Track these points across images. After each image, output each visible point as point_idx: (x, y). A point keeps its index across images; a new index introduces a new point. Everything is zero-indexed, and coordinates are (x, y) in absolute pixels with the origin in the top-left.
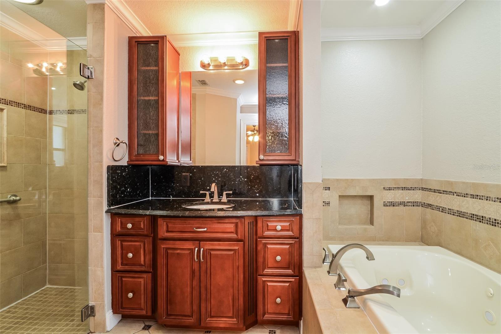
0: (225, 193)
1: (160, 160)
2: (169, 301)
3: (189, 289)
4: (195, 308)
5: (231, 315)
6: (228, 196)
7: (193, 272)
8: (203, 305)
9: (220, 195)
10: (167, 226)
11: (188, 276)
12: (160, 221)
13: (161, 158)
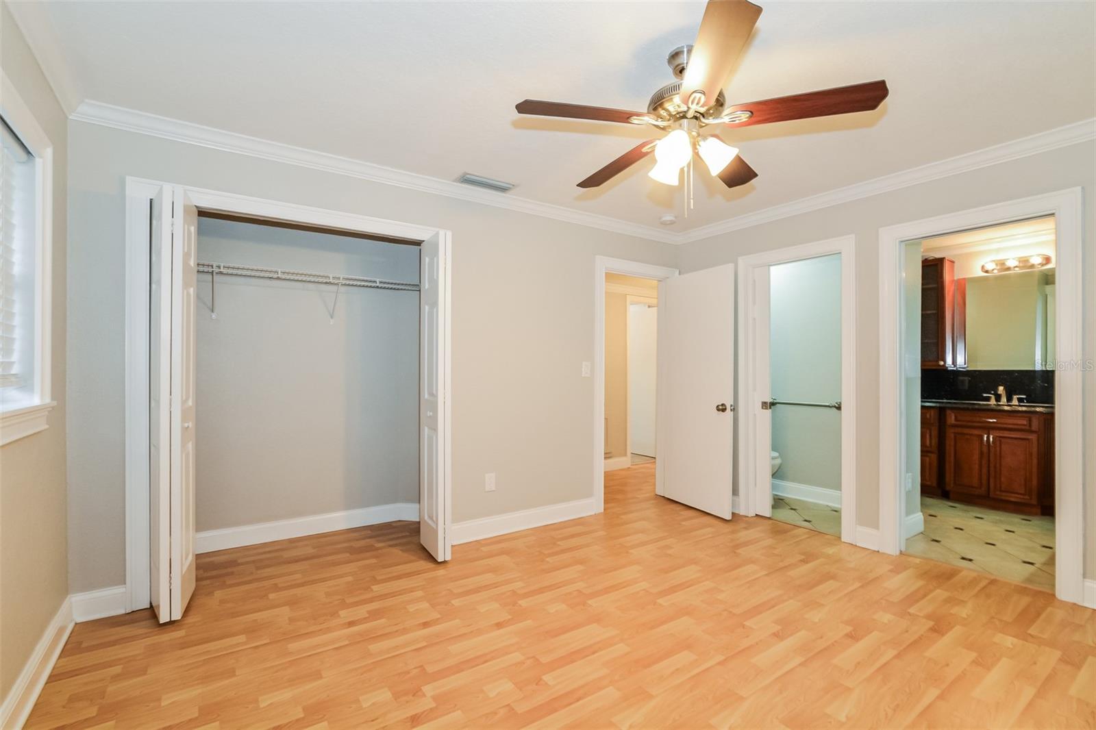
0: (1015, 397)
1: (940, 366)
2: (958, 467)
3: (977, 466)
4: (984, 482)
5: (1023, 492)
6: (1020, 400)
7: (982, 453)
8: (992, 481)
9: (1009, 399)
10: (956, 417)
11: (976, 457)
12: (948, 412)
13: (942, 363)
